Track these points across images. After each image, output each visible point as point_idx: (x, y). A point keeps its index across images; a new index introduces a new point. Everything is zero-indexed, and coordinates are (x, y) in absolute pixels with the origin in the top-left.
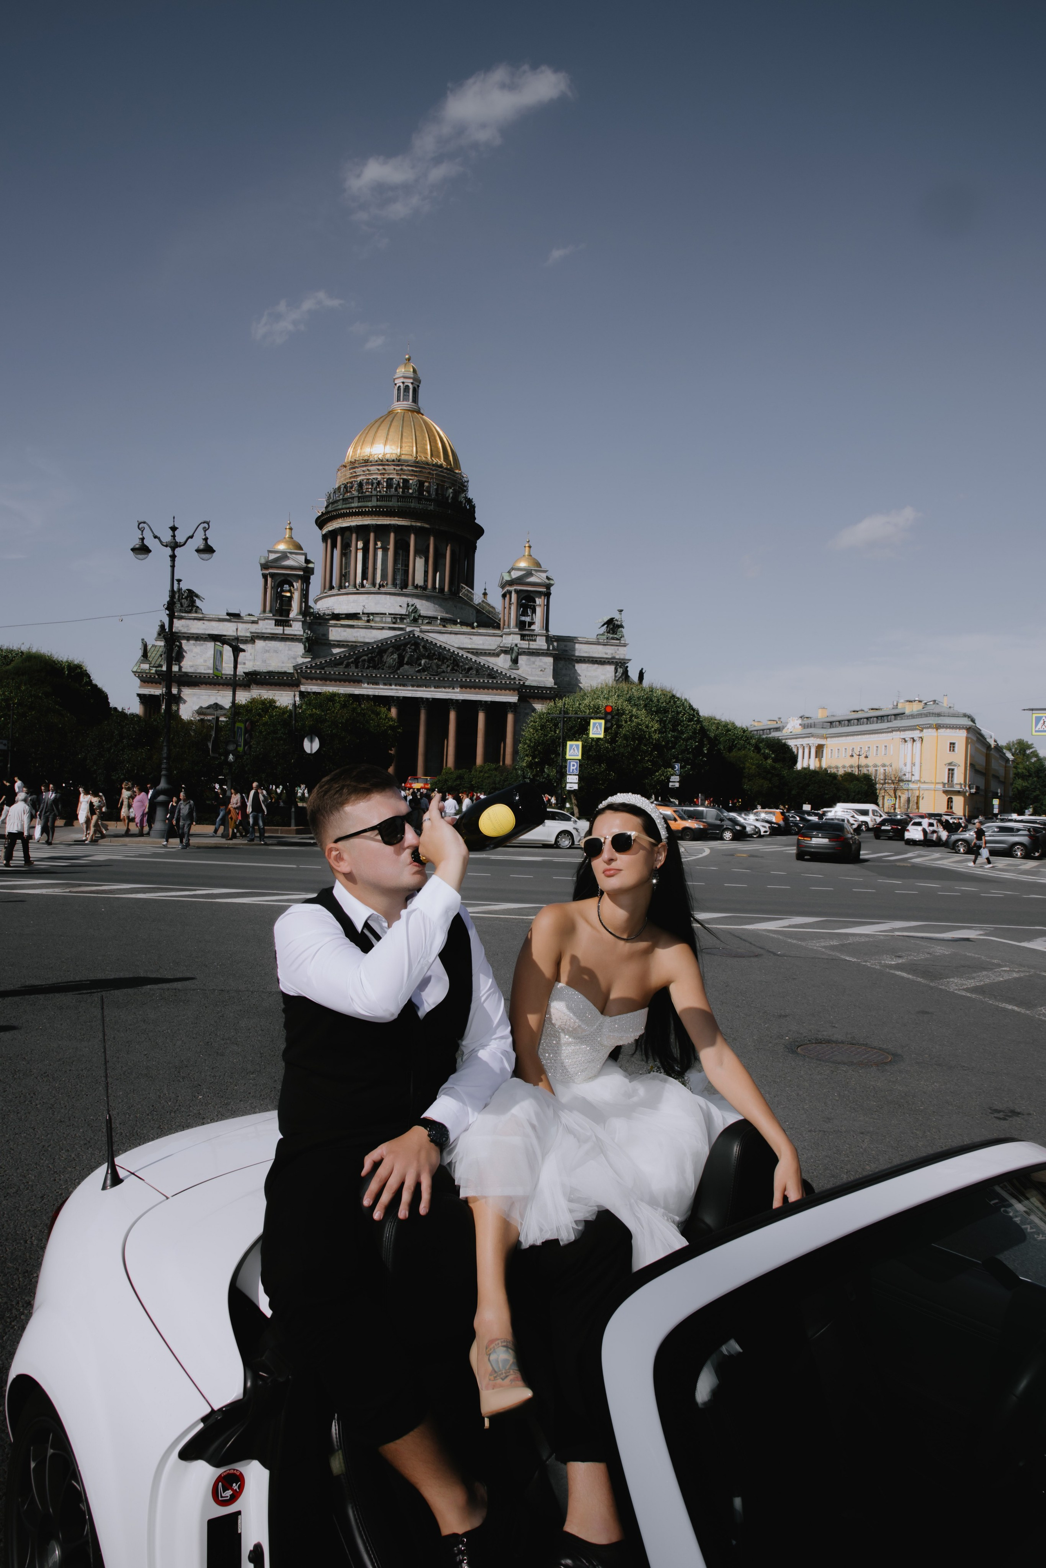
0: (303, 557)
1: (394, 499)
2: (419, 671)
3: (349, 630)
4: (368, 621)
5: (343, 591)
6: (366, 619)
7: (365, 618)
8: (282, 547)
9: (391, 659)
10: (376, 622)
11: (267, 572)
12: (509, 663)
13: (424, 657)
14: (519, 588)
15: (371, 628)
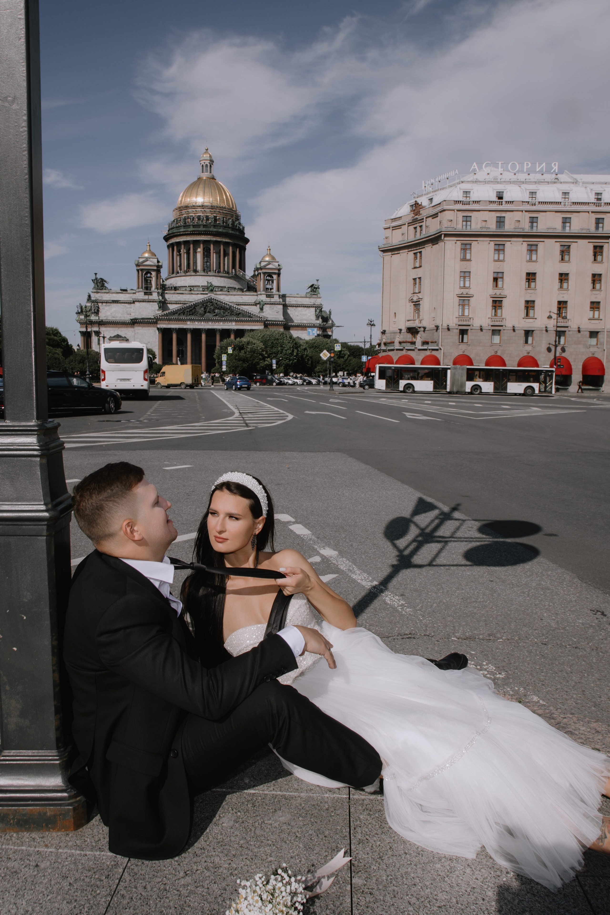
0: (156, 260)
1: (202, 227)
2: (214, 316)
3: (181, 295)
4: (191, 291)
5: (178, 275)
6: (190, 289)
7: (188, 289)
8: (146, 255)
9: (201, 310)
10: (194, 291)
11: (139, 268)
12: (259, 310)
13: (216, 308)
14: (264, 271)
15: (192, 294)
